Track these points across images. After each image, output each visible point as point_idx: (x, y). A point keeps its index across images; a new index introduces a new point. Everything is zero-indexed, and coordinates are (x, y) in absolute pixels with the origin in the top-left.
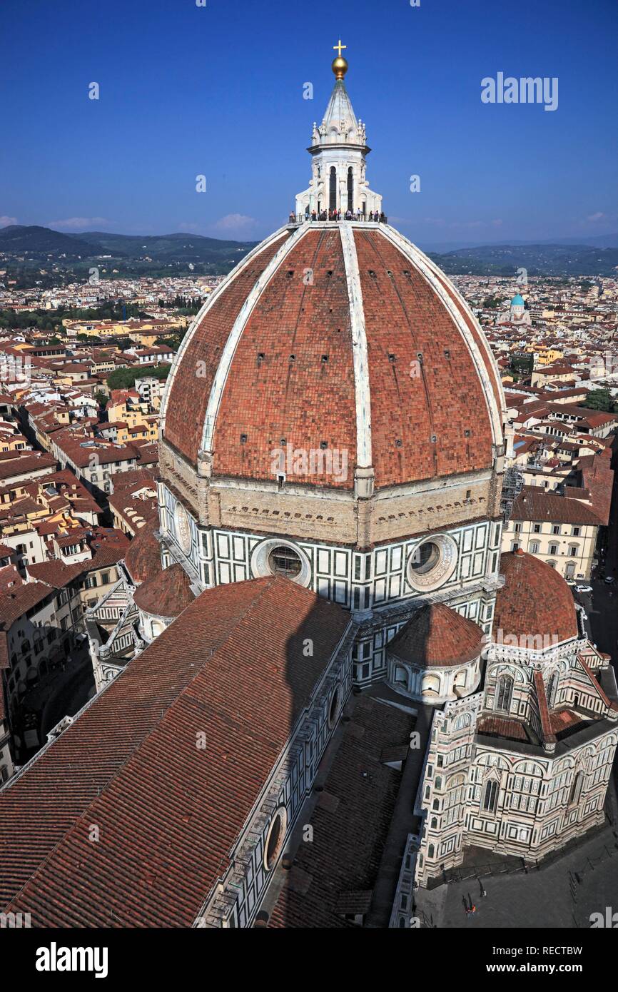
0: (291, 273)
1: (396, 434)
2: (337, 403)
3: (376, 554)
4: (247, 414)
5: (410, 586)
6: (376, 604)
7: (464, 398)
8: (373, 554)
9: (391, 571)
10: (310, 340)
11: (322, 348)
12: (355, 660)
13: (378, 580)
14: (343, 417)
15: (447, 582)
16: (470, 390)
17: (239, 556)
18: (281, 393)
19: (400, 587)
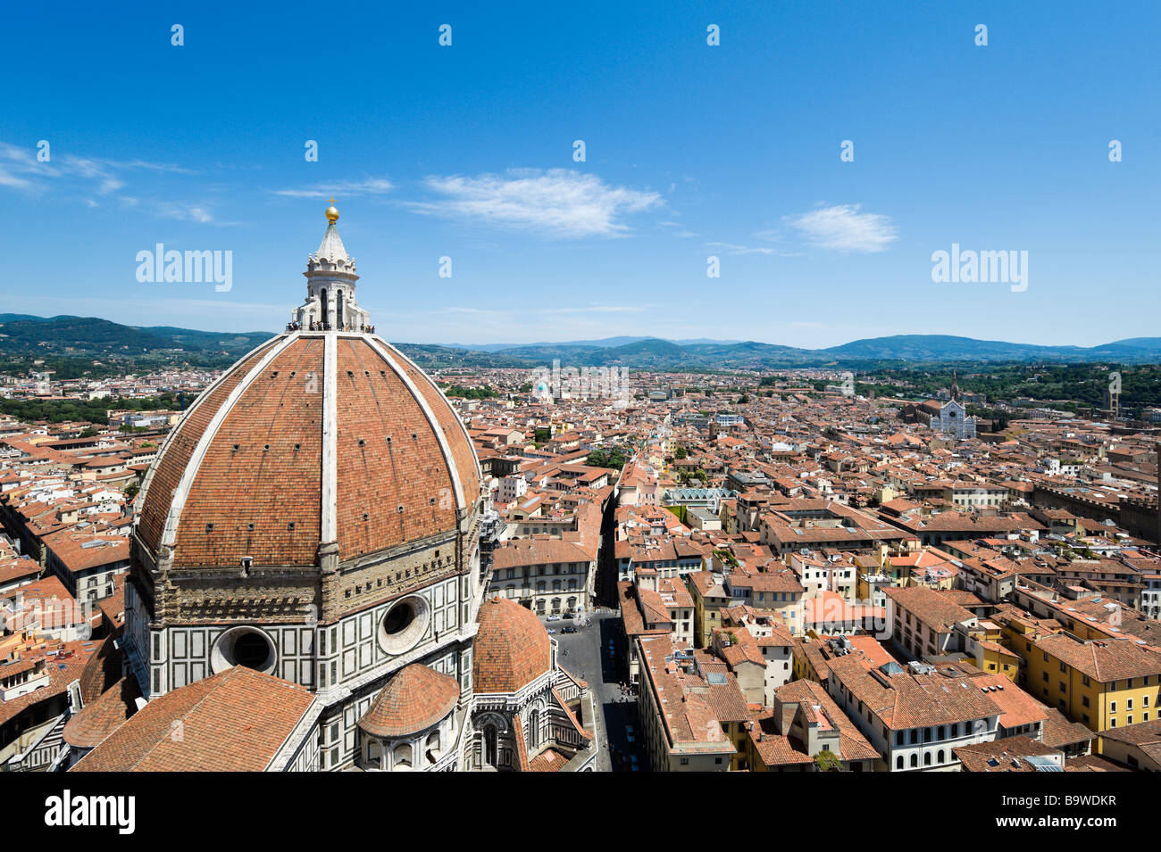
0: (276, 373)
1: (363, 508)
2: (306, 485)
3: (344, 625)
4: (216, 502)
5: (383, 652)
6: (346, 678)
7: (429, 471)
8: (339, 627)
9: (361, 640)
10: (286, 432)
11: (295, 438)
12: (323, 746)
13: (346, 652)
14: (311, 497)
15: (422, 640)
16: (434, 465)
17: (198, 652)
18: (252, 480)
19: (372, 654)
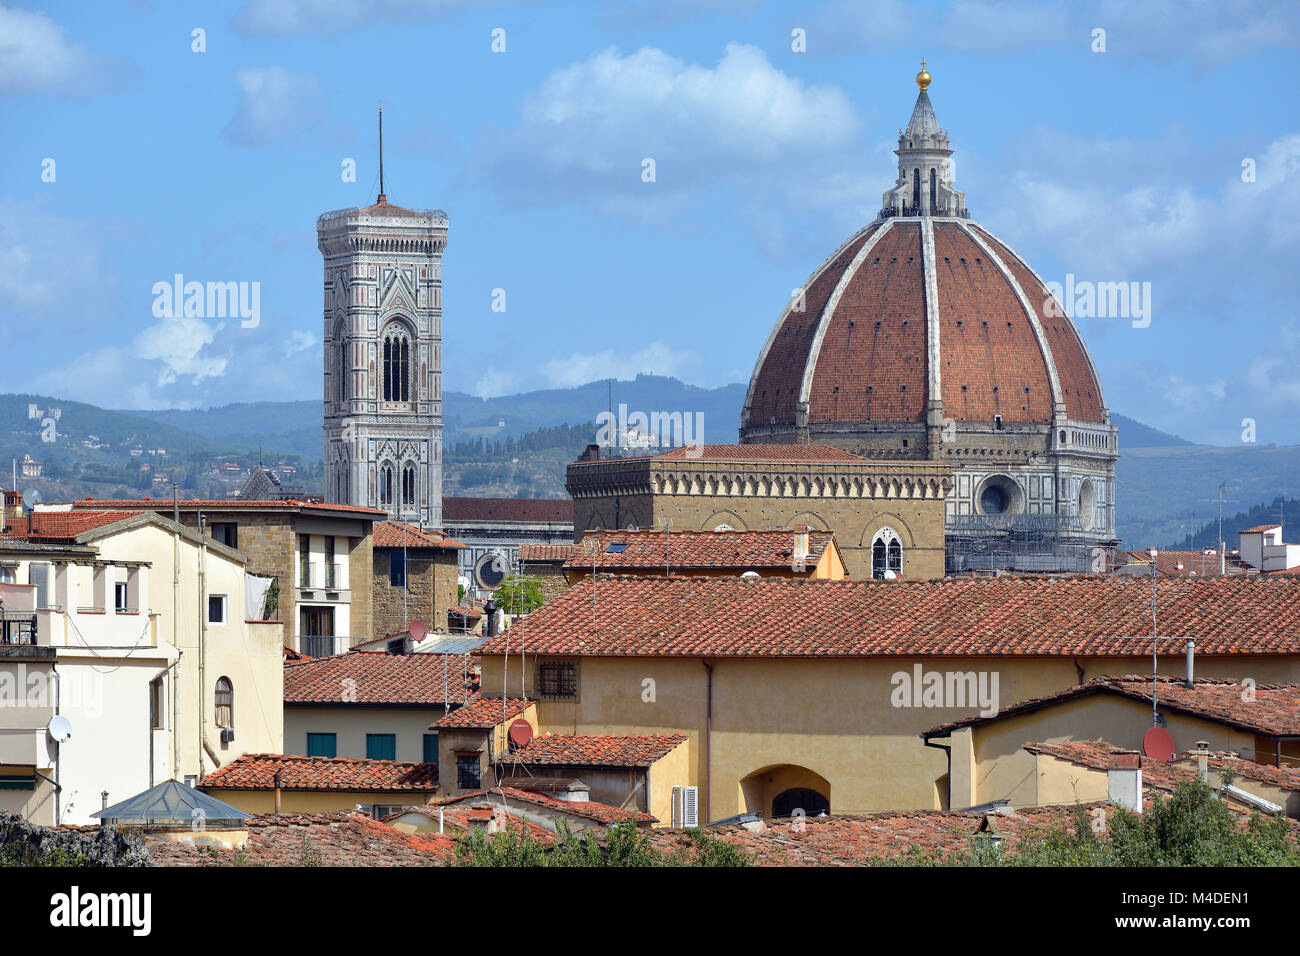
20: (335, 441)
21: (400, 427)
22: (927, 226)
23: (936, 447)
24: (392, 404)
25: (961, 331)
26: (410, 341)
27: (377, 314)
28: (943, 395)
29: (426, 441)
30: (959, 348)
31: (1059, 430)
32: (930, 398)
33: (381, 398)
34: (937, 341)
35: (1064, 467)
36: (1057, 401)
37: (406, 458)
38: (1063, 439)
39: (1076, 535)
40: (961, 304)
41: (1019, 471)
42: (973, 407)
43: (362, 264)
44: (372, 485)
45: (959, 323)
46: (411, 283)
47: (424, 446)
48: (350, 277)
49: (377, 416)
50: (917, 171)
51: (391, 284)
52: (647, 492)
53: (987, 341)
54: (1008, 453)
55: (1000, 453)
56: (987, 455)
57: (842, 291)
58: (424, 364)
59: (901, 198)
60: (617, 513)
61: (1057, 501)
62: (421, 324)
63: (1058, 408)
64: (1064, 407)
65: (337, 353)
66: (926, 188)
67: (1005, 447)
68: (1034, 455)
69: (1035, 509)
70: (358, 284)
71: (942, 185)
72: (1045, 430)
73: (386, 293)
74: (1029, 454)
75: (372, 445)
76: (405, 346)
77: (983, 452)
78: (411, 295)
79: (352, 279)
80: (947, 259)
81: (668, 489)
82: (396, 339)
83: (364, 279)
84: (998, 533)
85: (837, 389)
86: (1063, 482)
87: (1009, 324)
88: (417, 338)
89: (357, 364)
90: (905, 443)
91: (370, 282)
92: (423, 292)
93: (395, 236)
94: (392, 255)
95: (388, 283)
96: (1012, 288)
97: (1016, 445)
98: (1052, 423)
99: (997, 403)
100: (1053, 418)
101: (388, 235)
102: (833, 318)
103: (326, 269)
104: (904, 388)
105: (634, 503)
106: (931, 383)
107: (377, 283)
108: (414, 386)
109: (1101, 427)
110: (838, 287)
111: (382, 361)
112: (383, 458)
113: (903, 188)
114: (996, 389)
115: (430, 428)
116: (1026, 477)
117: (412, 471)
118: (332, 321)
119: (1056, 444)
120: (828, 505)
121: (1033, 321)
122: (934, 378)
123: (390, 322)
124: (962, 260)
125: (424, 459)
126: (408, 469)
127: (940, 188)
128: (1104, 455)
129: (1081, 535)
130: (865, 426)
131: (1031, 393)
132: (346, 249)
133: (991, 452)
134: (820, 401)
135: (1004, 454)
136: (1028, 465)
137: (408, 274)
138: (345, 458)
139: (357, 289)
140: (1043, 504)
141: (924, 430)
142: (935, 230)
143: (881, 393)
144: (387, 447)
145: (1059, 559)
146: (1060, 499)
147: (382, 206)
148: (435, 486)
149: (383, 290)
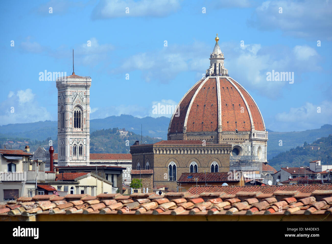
7: (213, 114)
20: (61, 139)
21: (78, 135)
22: (218, 79)
23: (220, 138)
24: (76, 129)
25: (227, 107)
26: (81, 112)
27: (72, 105)
28: (222, 124)
29: (85, 139)
30: (226, 111)
31: (253, 133)
32: (219, 125)
33: (73, 127)
34: (221, 109)
35: (254, 143)
36: (252, 125)
37: (80, 143)
38: (254, 135)
39: (257, 161)
40: (227, 100)
41: (242, 144)
42: (230, 127)
43: (68, 91)
44: (71, 151)
45: (227, 105)
46: (81, 96)
47: (85, 140)
48: (65, 95)
49: (72, 132)
50: (215, 64)
51: (76, 96)
52: (152, 153)
53: (234, 110)
54: (239, 139)
55: (237, 139)
56: (234, 140)
57: (195, 97)
58: (85, 118)
59: (211, 71)
60: (144, 159)
61: (252, 152)
62: (84, 107)
63: (252, 127)
64: (254, 127)
65: (61, 115)
66: (218, 68)
67: (238, 138)
68: (246, 140)
69: (246, 154)
70: (67, 97)
71: (222, 68)
72: (249, 133)
73: (75, 99)
74: (245, 139)
75: (71, 140)
76: (80, 113)
77: (232, 139)
78: (81, 100)
79: (66, 95)
80: (223, 88)
81: (158, 152)
82: (77, 111)
83: (69, 95)
84: (236, 161)
85: (194, 123)
86: (254, 147)
87: (240, 105)
88: (83, 111)
89: (67, 118)
90: (212, 137)
91: (70, 96)
92: (85, 98)
93: (77, 83)
94: (76, 89)
95: (75, 96)
96: (241, 96)
97: (241, 137)
98: (251, 131)
99: (236, 126)
100: (251, 130)
101: (75, 83)
102: (193, 104)
103: (58, 92)
104: (212, 122)
105: (148, 156)
106: (219, 121)
107: (72, 96)
108: (82, 124)
109: (264, 132)
110: (194, 96)
111: (74, 117)
112: (74, 143)
113: (212, 69)
114: (236, 122)
115: (86, 135)
116: (244, 146)
117: (81, 147)
118: (60, 107)
119: (252, 137)
120: (199, 156)
121: (246, 104)
122: (220, 120)
123: (76, 107)
124: (227, 88)
125: (85, 143)
126: (81, 146)
127: (221, 68)
128: (264, 139)
129: (258, 161)
130: (201, 133)
131: (245, 123)
132: (64, 87)
133: (235, 139)
134: (189, 126)
135: (238, 139)
136: (245, 142)
137: (81, 94)
138: (64, 143)
139: (67, 98)
140: (248, 153)
141: (217, 134)
142: (220, 80)
143: (205, 124)
144: (75, 140)
145: (252, 168)
146: (253, 151)
147: (74, 75)
148: (88, 151)
149: (74, 98)
